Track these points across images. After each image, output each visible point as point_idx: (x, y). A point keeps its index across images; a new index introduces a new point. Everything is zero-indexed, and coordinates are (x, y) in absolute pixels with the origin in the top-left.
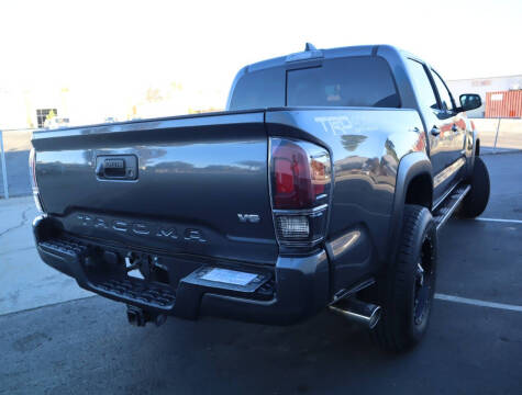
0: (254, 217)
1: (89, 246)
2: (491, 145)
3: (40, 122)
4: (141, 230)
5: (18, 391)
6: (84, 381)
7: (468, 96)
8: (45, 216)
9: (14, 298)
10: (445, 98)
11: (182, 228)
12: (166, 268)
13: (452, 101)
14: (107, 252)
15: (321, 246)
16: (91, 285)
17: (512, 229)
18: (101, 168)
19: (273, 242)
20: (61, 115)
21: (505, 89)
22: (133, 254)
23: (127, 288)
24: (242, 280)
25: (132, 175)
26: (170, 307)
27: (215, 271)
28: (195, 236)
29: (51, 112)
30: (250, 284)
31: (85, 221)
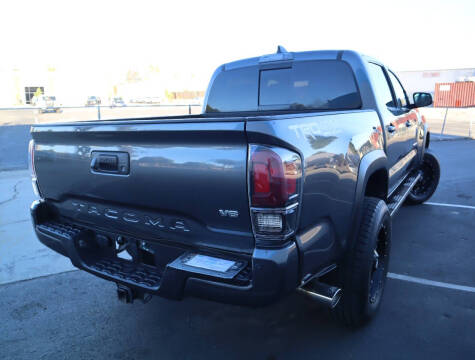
0: (234, 213)
1: (82, 229)
2: (439, 132)
3: (28, 98)
4: (131, 218)
5: (19, 357)
6: (78, 349)
7: (421, 94)
8: (43, 200)
9: (11, 269)
10: (400, 95)
11: (169, 218)
12: (152, 252)
13: (407, 98)
14: (99, 236)
15: (292, 239)
16: (85, 266)
17: (457, 213)
18: (96, 163)
19: (250, 235)
20: (48, 93)
21: (453, 81)
22: (123, 239)
23: (118, 268)
24: (221, 266)
25: (123, 170)
26: (156, 288)
27: (198, 257)
28: (180, 226)
29: (39, 90)
30: (229, 270)
31: (80, 207)
